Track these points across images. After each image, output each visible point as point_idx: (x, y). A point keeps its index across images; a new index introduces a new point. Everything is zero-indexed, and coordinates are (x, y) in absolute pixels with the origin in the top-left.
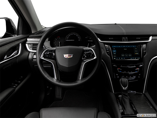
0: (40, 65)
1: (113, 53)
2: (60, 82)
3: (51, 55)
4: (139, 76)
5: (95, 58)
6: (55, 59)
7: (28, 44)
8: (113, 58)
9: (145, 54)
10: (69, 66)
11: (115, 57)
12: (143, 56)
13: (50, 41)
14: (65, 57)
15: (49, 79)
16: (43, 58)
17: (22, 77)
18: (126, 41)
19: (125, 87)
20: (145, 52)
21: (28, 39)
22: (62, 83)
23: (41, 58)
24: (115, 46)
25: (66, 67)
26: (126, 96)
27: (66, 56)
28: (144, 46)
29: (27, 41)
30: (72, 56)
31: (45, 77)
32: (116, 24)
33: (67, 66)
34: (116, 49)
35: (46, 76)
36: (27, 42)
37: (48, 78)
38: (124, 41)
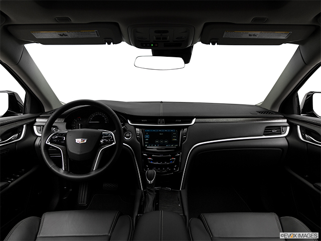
0: (44, 152)
1: (144, 139)
2: (69, 173)
3: (60, 140)
4: (175, 168)
5: (114, 144)
6: (64, 144)
7: (36, 126)
8: (144, 145)
9: (184, 141)
10: (81, 153)
11: (146, 144)
12: (182, 143)
13: (66, 123)
14: (77, 142)
15: (55, 170)
16: (49, 143)
17: (23, 170)
18: (163, 124)
19: (150, 180)
20: (185, 138)
21: (37, 120)
22: (71, 174)
23: (47, 143)
24: (148, 131)
25: (77, 155)
26: (152, 191)
27: (79, 141)
28: (186, 129)
29: (35, 121)
30: (85, 141)
31: (49, 166)
32: (162, 102)
33: (79, 153)
34: (149, 133)
35: (51, 166)
36: (36, 124)
37: (53, 169)
38: (160, 124)
